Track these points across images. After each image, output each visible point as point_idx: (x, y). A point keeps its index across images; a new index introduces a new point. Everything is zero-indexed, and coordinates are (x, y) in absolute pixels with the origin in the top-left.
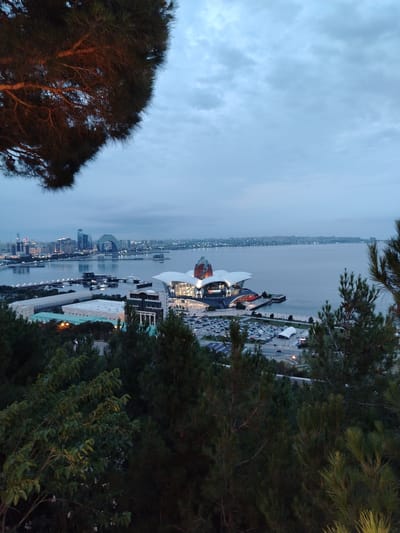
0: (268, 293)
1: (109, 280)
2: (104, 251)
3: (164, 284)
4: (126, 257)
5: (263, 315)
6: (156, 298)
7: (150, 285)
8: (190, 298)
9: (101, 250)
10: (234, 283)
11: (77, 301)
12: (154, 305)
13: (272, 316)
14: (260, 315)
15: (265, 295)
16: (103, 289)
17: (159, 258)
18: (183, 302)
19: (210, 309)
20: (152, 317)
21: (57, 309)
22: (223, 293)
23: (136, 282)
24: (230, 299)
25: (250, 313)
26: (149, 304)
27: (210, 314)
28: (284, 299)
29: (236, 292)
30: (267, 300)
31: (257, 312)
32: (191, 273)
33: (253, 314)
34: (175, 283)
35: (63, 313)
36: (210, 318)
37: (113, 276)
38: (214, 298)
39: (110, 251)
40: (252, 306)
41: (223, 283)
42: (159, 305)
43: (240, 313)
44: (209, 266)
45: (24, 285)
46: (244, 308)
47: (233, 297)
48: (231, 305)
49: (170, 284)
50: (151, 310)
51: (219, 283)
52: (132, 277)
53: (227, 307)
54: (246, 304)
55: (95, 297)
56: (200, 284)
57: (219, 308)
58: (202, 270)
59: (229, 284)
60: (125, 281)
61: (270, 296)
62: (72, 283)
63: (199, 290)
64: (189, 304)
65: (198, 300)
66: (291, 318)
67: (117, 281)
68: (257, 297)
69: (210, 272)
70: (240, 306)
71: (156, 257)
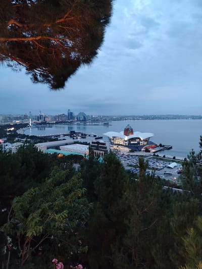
0: (162, 144)
1: (82, 135)
2: (80, 121)
3: (108, 137)
4: (90, 124)
5: (159, 155)
6: (104, 144)
7: (101, 138)
8: (121, 145)
9: (78, 120)
10: (145, 139)
11: (67, 144)
12: (103, 148)
13: (164, 156)
14: (158, 156)
15: (161, 145)
16: (79, 139)
17: (106, 124)
18: (118, 147)
19: (131, 151)
20: (102, 154)
21: (57, 148)
22: (139, 143)
23: (95, 136)
24: (142, 147)
25: (153, 154)
26: (101, 147)
27: (131, 154)
28: (171, 148)
29: (145, 143)
30: (162, 148)
31: (156, 154)
32: (122, 133)
33: (154, 155)
34: (114, 137)
35: (60, 150)
36: (131, 156)
37: (84, 133)
38: (134, 146)
39: (83, 121)
40: (154, 151)
41: (139, 138)
42: (106, 148)
43: (147, 154)
44: (132, 130)
45: (43, 136)
46: (149, 151)
47: (144, 146)
48: (142, 150)
49: (112, 138)
50: (101, 150)
51: (136, 138)
52: (93, 134)
53: (140, 151)
54: (150, 149)
55: (75, 143)
56: (126, 138)
57: (136, 151)
58: (128, 131)
59: (142, 139)
60: (89, 135)
61: (164, 146)
62: (64, 135)
63: (126, 141)
64: (121, 148)
65: (126, 146)
66: (174, 158)
67: (86, 135)
68: (156, 146)
69: (132, 132)
70: (147, 151)
71: (105, 124)
